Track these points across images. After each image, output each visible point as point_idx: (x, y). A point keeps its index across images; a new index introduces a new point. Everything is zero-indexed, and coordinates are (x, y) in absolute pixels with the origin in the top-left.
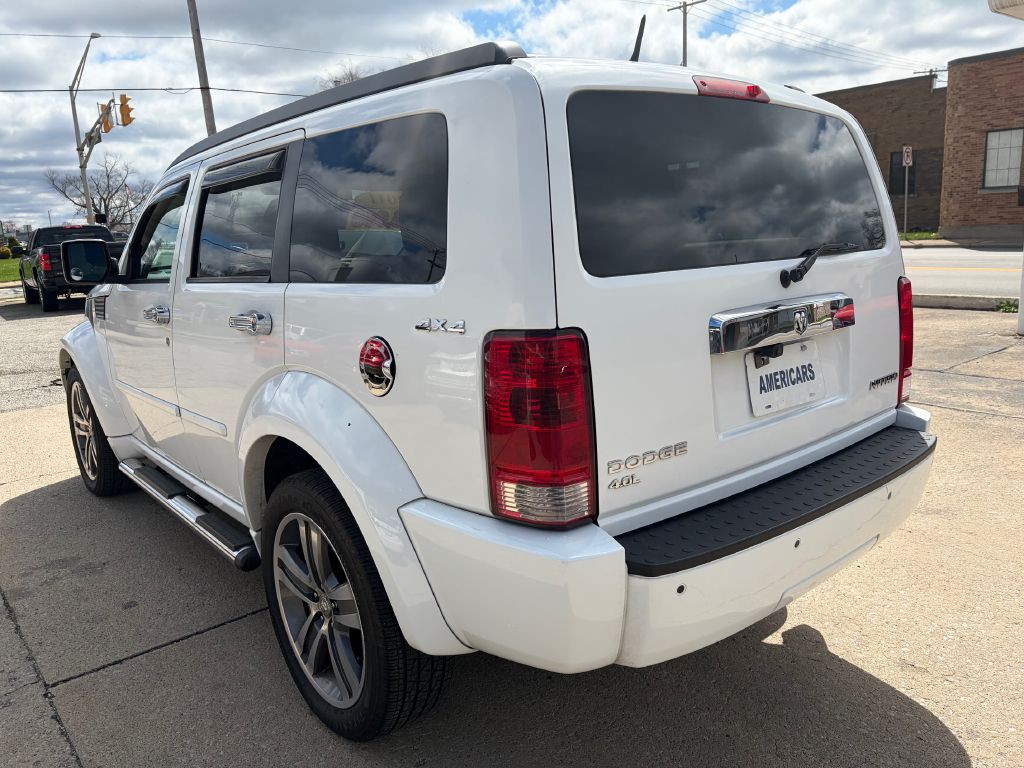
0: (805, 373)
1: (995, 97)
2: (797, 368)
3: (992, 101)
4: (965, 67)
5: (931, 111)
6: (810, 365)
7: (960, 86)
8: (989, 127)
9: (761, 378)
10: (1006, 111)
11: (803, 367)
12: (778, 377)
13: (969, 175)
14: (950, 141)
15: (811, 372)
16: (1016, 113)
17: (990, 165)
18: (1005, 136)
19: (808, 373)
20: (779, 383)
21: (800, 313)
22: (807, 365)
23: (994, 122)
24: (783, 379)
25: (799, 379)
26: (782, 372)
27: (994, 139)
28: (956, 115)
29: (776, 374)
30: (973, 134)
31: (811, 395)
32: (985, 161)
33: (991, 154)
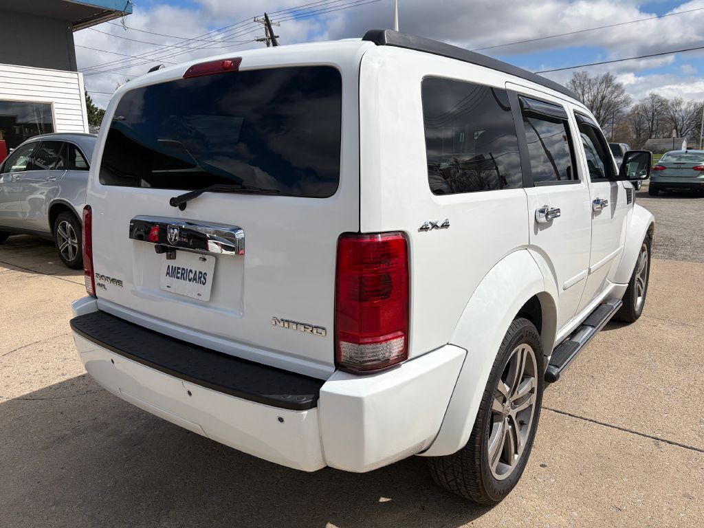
0: (200, 278)
2: (196, 272)
6: (205, 274)
9: (169, 266)
11: (200, 273)
12: (180, 271)
15: (205, 279)
19: (202, 279)
20: (179, 275)
21: (173, 229)
22: (203, 273)
24: (182, 274)
25: (195, 279)
26: (183, 269)
29: (179, 268)
31: (199, 295)
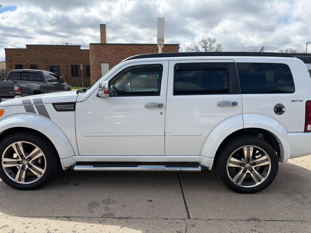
1: (102, 54)
3: (101, 55)
4: (94, 46)
5: (80, 55)
7: (93, 50)
8: (101, 62)
10: (105, 58)
13: (97, 73)
14: (92, 64)
16: (107, 59)
17: (102, 71)
18: (105, 64)
23: (102, 61)
27: (103, 65)
28: (93, 57)
30: (97, 63)
32: (101, 70)
33: (102, 68)
